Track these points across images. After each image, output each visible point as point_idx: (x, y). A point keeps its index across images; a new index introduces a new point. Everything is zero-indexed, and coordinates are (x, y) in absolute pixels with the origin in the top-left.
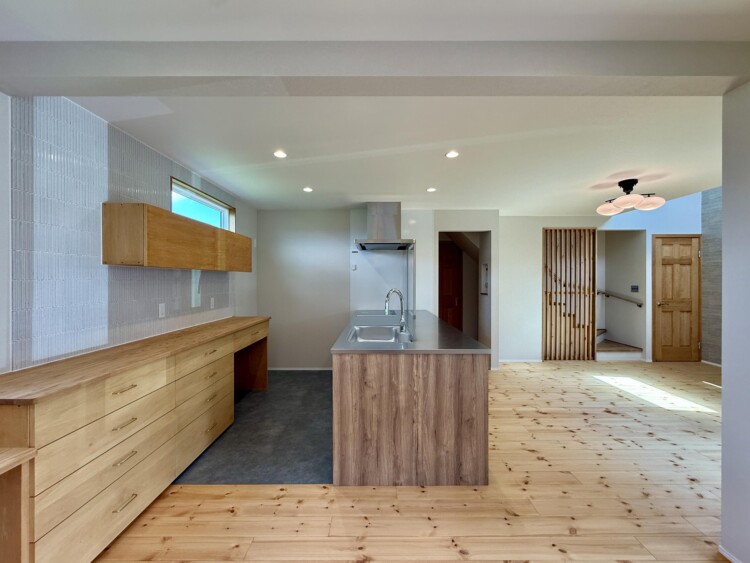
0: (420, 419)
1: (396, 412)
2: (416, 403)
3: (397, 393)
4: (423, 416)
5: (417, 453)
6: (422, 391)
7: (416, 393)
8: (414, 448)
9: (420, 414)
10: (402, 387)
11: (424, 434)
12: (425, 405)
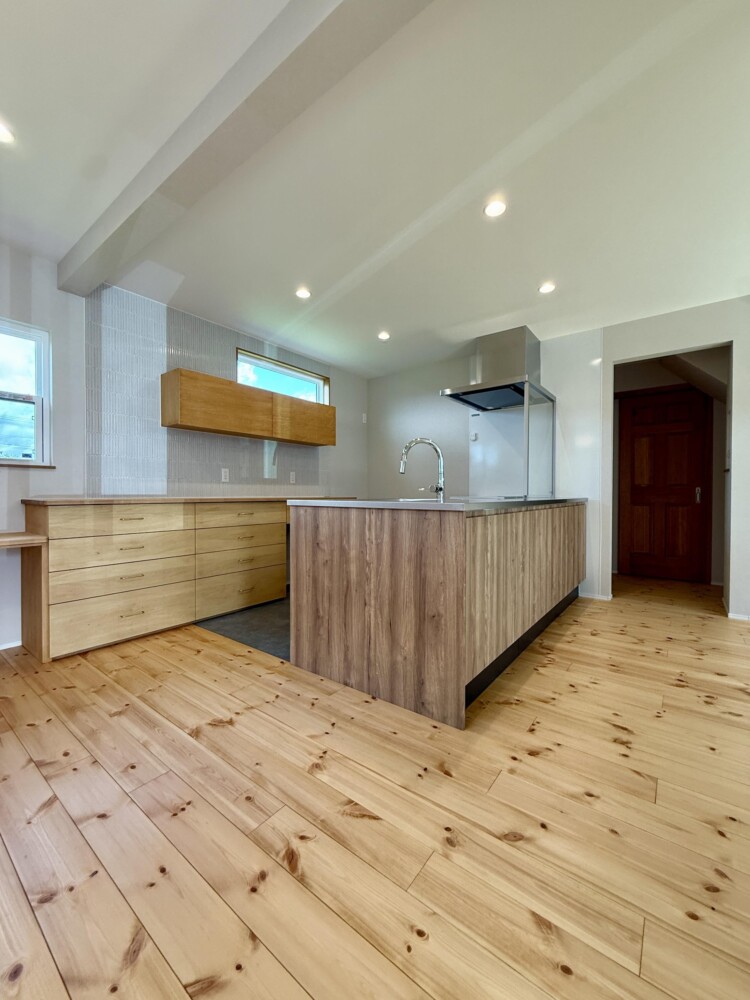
0: (373, 602)
1: (348, 587)
2: (368, 579)
3: (347, 561)
4: (376, 598)
5: (369, 649)
6: (375, 562)
7: (368, 564)
8: (366, 642)
9: (373, 595)
10: (353, 553)
11: (376, 623)
12: (379, 583)
